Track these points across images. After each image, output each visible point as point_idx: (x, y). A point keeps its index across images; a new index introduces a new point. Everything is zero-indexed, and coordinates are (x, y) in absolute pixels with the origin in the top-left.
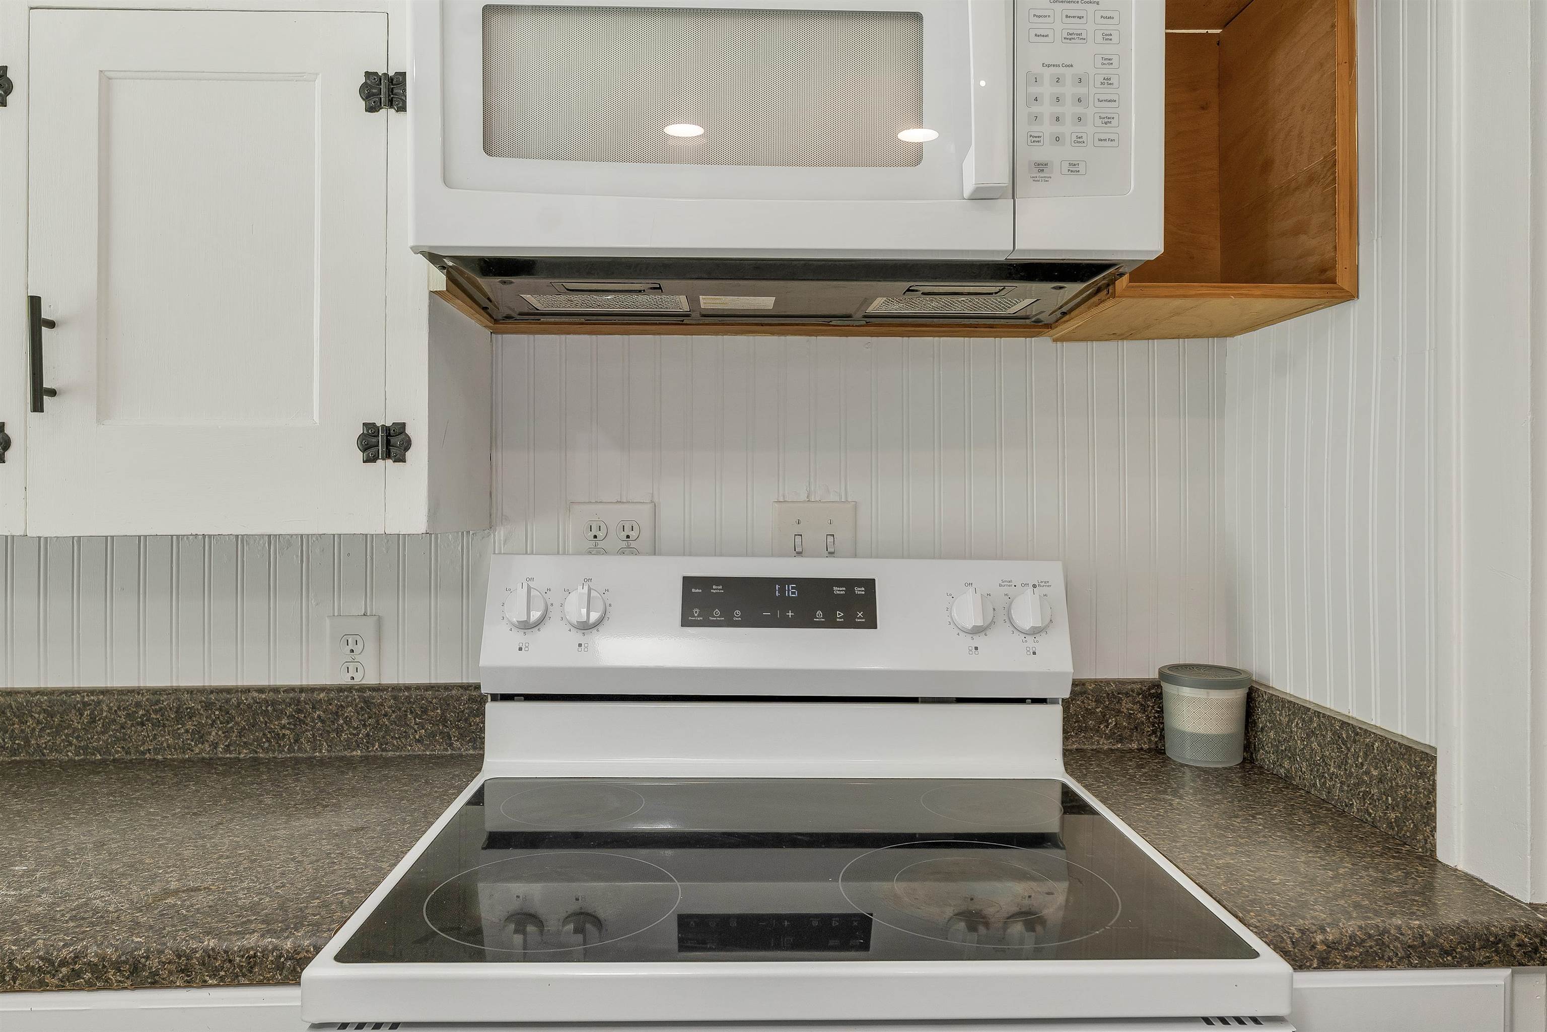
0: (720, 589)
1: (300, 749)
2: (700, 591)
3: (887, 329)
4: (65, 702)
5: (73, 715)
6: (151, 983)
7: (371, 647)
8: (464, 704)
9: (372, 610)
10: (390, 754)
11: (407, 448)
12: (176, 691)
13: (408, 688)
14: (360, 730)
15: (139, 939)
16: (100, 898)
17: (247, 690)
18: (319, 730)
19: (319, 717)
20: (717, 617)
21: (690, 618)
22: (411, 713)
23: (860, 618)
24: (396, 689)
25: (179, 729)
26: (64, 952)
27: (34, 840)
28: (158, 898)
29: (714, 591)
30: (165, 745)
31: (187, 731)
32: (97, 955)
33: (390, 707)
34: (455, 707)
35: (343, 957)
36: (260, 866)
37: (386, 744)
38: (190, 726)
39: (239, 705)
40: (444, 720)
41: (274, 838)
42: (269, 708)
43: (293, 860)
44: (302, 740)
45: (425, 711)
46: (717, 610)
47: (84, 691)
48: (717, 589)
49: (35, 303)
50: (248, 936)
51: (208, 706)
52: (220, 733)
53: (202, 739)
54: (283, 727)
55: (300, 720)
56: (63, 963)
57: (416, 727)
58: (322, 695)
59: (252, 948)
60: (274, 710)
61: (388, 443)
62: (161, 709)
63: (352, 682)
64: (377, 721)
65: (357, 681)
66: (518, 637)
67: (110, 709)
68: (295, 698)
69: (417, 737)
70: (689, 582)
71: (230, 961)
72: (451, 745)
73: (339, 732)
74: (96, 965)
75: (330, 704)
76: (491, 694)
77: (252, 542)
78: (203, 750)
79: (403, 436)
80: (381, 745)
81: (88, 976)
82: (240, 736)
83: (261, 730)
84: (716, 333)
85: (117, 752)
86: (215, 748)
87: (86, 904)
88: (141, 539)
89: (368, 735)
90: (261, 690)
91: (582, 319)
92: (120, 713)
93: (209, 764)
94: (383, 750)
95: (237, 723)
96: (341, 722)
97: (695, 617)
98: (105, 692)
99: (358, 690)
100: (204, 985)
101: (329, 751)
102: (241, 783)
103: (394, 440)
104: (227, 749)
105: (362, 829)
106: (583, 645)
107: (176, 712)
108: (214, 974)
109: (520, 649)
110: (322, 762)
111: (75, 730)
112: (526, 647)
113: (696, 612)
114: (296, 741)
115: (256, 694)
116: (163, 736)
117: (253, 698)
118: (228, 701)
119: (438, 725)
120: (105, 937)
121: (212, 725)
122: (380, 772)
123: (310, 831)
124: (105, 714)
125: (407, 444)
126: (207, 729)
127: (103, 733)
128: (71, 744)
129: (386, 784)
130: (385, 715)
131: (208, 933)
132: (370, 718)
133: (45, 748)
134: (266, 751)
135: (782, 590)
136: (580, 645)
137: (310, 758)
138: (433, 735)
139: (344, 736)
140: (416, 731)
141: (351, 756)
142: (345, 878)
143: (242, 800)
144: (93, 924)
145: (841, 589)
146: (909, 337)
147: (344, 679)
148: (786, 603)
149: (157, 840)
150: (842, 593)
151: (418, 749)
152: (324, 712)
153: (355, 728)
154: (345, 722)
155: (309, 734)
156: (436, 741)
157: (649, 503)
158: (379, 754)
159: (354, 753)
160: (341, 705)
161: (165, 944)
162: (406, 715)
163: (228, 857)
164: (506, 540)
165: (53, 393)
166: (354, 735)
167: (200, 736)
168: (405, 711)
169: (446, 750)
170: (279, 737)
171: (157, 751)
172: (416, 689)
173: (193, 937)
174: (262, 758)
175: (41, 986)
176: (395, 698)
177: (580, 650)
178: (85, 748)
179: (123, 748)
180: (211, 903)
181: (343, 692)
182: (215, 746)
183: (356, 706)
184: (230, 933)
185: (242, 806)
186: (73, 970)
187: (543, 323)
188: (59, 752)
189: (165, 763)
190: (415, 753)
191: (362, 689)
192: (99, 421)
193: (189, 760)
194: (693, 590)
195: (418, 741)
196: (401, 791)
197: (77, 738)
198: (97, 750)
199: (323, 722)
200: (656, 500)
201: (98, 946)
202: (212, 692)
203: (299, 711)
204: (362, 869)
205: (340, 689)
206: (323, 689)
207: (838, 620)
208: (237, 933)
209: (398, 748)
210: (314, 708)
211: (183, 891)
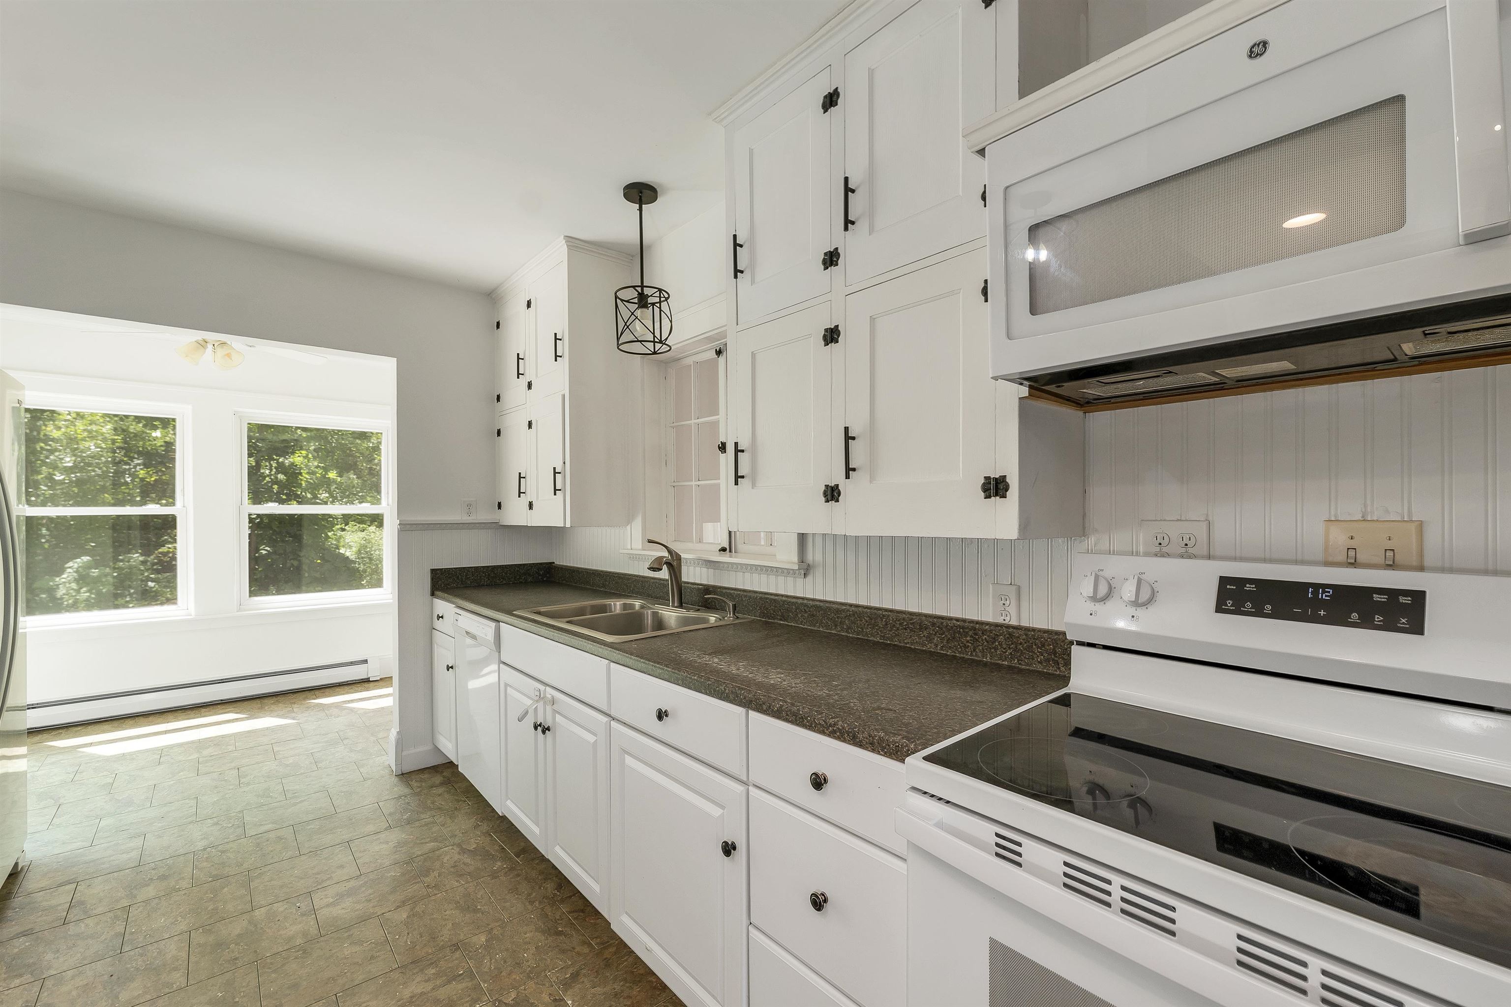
0: (1253, 588)
1: (976, 655)
2: (1235, 587)
3: (1454, 363)
4: (876, 613)
5: (879, 620)
6: (860, 745)
7: (1014, 602)
8: (1067, 645)
9: (1014, 582)
10: (1023, 667)
11: (1007, 490)
12: (919, 615)
13: (1034, 630)
14: (1007, 650)
15: (856, 724)
16: (855, 704)
17: (951, 619)
18: (985, 646)
19: (985, 638)
20: (1248, 608)
21: (1223, 607)
22: (1035, 645)
23: (1403, 623)
24: (1027, 629)
25: (921, 634)
26: (831, 721)
27: (846, 673)
28: (874, 709)
29: (1248, 589)
30: (915, 641)
31: (924, 636)
32: (841, 726)
33: (1024, 640)
34: (1061, 646)
35: (926, 758)
36: (923, 707)
37: (1022, 661)
38: (925, 633)
39: (947, 626)
40: (1055, 653)
41: (938, 696)
42: (961, 630)
43: (939, 708)
44: (977, 650)
45: (1043, 646)
46: (1248, 603)
47: (884, 609)
48: (1250, 587)
49: (846, 429)
50: (897, 736)
51: (933, 624)
52: (939, 639)
53: (931, 641)
54: (968, 642)
55: (976, 639)
56: (830, 725)
57: (1038, 654)
58: (987, 627)
59: (897, 742)
60: (963, 632)
61: (997, 486)
62: (913, 623)
63: (1004, 622)
64: (1016, 647)
65: (1006, 622)
66: (1091, 606)
67: (893, 619)
68: (973, 627)
69: (1039, 660)
70: (1224, 581)
71: (889, 745)
72: (1059, 668)
73: (996, 649)
74: (841, 730)
75: (991, 633)
76: (1076, 641)
77: (954, 541)
78: (930, 647)
79: (1004, 483)
80: (1018, 661)
81: (838, 734)
82: (948, 642)
83: (957, 641)
84: (1265, 391)
85: (896, 641)
86: (937, 647)
87: (848, 704)
88: (906, 538)
89: (1011, 654)
90: (957, 620)
91: (1141, 397)
92: (897, 622)
93: (931, 653)
94: (1020, 664)
95: (946, 636)
96: (997, 644)
97: (1228, 606)
98: (891, 611)
99: (1006, 627)
100: (879, 753)
101: (991, 659)
102: (940, 667)
103: (1001, 486)
104: (942, 649)
105: (982, 702)
106: (1135, 617)
107: (920, 625)
108: (883, 749)
109: (1091, 614)
110: (985, 664)
111: (880, 627)
112: (1095, 613)
113: (1229, 603)
114: (974, 650)
115: (955, 622)
116: (914, 637)
117: (953, 623)
118: (942, 623)
119: (1051, 655)
120: (846, 719)
121: (935, 635)
122: (1011, 675)
123: (956, 697)
124: (891, 621)
125: (1007, 488)
126: (933, 636)
127: (890, 631)
128: (878, 634)
129: (1010, 683)
130: (1021, 644)
131: (882, 730)
132: (1013, 644)
133: (869, 634)
134: (960, 652)
135: (1315, 593)
136: (1133, 617)
137: (981, 661)
138: (1047, 660)
139: (998, 652)
140: (1038, 656)
141: (1002, 664)
142: (956, 723)
143: (936, 675)
144: (845, 712)
145: (1382, 597)
146: (1487, 366)
147: (1000, 620)
148: (1318, 603)
149: (890, 684)
150: (1383, 600)
151: (1039, 668)
152: (988, 636)
153: (1004, 649)
154: (999, 644)
155: (980, 648)
156: (1050, 664)
157: (1204, 521)
158: (1018, 665)
159: (1004, 663)
160: (997, 635)
161: (865, 729)
162: (1032, 646)
163: (912, 699)
164: (1096, 544)
165: (854, 470)
166: (1004, 652)
167: (930, 639)
168: (1032, 643)
169: (1056, 671)
170: (966, 647)
171: (912, 644)
172: (1038, 631)
173: (876, 730)
174: (958, 657)
175: (823, 733)
176: (1026, 635)
177: (1133, 619)
178: (884, 637)
179: (898, 639)
180: (892, 718)
181: (998, 627)
182: (936, 645)
183: (1005, 636)
184: (891, 733)
185: (934, 678)
186: (833, 729)
187: (1113, 403)
188: (874, 637)
189: (915, 650)
190: (1038, 669)
191: (1008, 627)
192: (871, 482)
193: (924, 651)
194: (1228, 587)
195: (1039, 662)
196: (1016, 688)
197: (881, 631)
198: (888, 639)
199: (987, 642)
200: (1210, 519)
201: (843, 722)
202: (935, 618)
203: (976, 634)
204: (967, 721)
205: (997, 625)
206: (988, 624)
207: (1376, 623)
208: (893, 733)
209: (1027, 665)
210: (983, 633)
211: (885, 709)
